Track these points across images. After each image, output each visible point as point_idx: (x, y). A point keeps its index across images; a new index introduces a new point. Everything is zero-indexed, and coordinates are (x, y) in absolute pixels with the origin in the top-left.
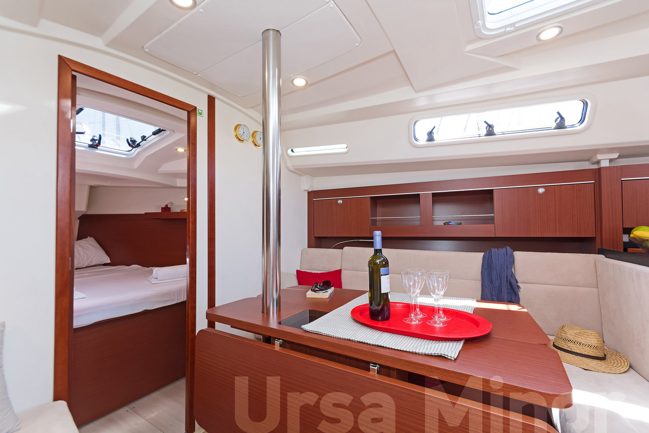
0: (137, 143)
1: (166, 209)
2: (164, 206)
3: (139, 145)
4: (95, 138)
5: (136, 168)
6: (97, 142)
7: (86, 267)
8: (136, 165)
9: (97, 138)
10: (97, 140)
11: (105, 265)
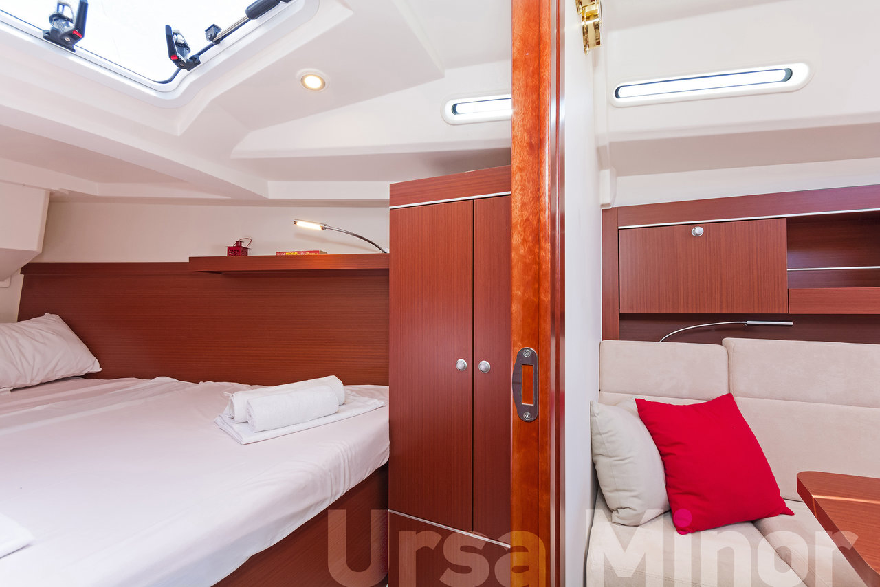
0: (189, 55)
1: (237, 250)
2: (233, 244)
3: (194, 62)
4: (67, 13)
5: (179, 135)
6: (72, 26)
7: (41, 384)
8: (180, 126)
9: (71, 12)
10: (71, 21)
11: (88, 376)
